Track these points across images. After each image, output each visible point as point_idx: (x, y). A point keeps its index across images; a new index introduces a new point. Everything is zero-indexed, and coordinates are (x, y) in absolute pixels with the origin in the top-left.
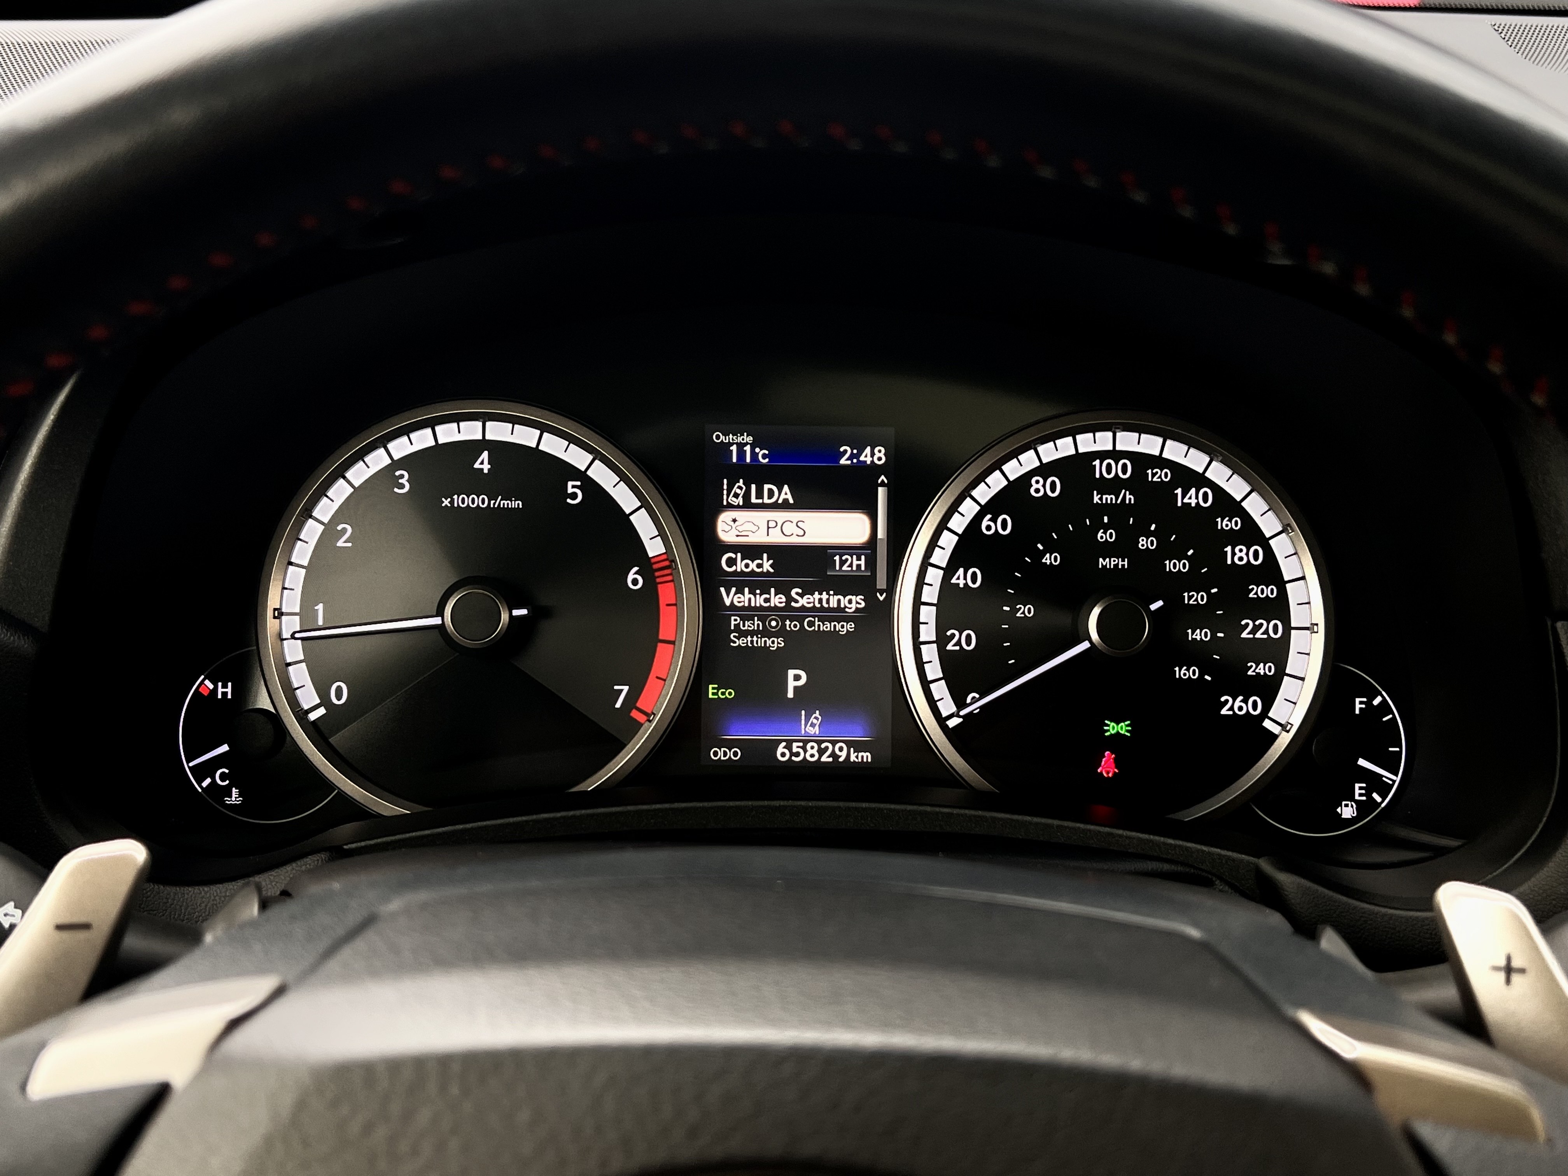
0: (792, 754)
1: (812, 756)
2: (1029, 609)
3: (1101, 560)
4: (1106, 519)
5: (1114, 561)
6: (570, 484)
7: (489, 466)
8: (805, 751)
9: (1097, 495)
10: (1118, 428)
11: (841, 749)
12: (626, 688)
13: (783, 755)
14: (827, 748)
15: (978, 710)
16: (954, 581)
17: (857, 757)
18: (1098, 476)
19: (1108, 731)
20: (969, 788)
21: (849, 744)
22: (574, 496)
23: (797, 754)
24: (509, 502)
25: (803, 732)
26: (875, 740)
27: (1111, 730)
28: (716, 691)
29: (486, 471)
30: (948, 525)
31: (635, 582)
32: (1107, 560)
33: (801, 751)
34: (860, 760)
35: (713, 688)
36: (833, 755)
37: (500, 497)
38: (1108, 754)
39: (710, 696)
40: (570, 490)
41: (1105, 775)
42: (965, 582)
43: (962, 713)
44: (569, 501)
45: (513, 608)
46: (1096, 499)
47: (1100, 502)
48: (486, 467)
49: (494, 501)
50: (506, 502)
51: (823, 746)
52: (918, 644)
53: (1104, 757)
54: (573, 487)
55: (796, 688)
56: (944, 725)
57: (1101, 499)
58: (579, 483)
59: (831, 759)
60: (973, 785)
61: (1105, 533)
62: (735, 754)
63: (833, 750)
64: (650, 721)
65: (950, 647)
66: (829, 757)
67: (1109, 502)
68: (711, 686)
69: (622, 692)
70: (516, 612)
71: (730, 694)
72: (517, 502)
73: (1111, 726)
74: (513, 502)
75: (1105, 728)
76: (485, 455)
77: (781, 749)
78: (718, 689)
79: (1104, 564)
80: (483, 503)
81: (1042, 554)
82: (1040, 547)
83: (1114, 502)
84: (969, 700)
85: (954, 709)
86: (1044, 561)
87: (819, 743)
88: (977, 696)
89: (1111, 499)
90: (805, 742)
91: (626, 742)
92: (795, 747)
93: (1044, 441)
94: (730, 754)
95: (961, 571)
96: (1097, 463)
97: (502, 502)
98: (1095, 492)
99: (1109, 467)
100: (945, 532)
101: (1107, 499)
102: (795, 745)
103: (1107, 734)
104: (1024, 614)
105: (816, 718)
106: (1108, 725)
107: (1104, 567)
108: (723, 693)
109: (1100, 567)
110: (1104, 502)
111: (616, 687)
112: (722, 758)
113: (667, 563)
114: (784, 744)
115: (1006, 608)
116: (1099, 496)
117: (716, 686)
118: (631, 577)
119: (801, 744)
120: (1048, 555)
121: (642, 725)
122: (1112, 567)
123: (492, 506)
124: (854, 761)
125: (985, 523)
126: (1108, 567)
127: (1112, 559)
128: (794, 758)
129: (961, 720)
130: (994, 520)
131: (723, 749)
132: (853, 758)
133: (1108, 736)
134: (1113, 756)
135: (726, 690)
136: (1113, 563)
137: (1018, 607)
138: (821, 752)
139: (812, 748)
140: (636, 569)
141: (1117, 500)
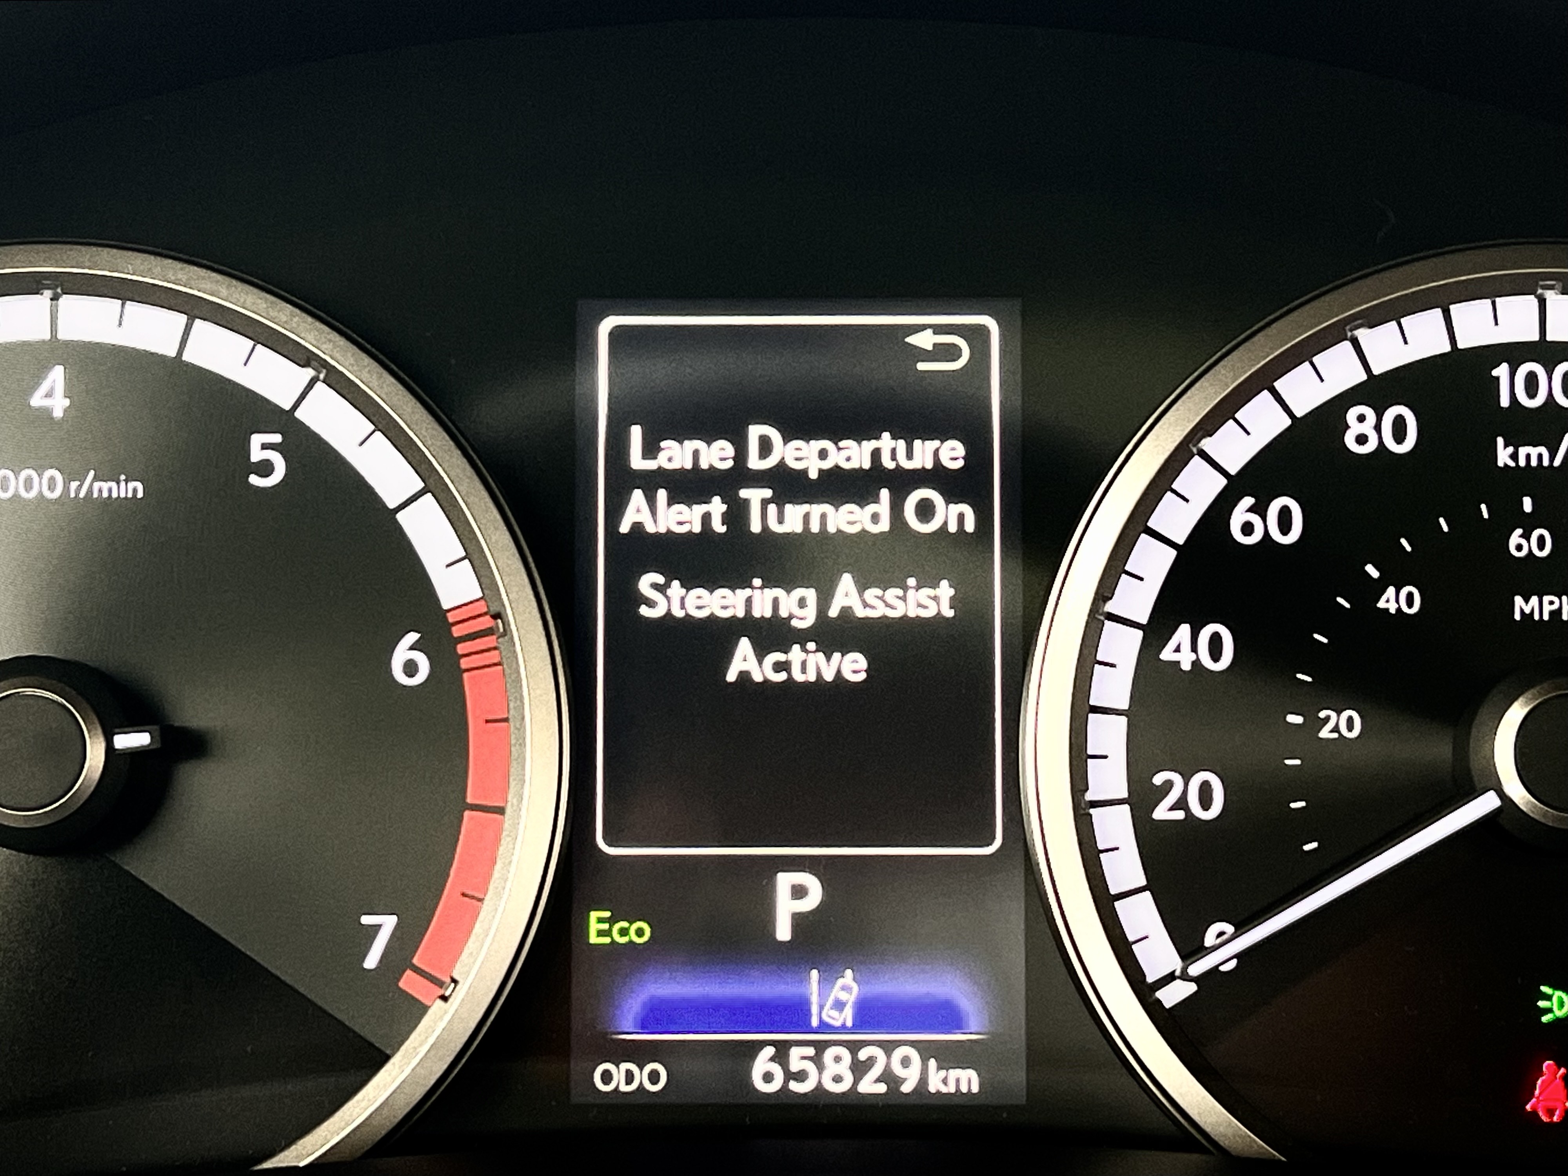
0: (789, 1076)
1: (837, 1079)
2: (1350, 721)
3: (1518, 600)
4: (1527, 504)
5: (1551, 603)
6: (257, 440)
7: (67, 402)
8: (820, 1067)
9: (1506, 446)
10: (1551, 288)
11: (906, 1062)
12: (388, 923)
13: (768, 1077)
14: (871, 1061)
15: (1233, 964)
16: (1167, 654)
17: (945, 1081)
18: (1505, 402)
19: (1549, 1010)
20: (1215, 1152)
21: (926, 1050)
22: (266, 468)
23: (801, 1076)
24: (113, 485)
25: (815, 1022)
26: (988, 1039)
27: (1555, 1008)
28: (606, 926)
29: (58, 413)
30: (1149, 524)
31: (411, 668)
32: (1534, 600)
33: (810, 1067)
34: (952, 1090)
35: (600, 920)
36: (887, 1077)
37: (92, 473)
38: (1548, 1066)
39: (594, 939)
40: (257, 455)
41: (1545, 1119)
42: (1193, 657)
43: (1197, 968)
44: (254, 480)
45: (117, 730)
46: (1503, 456)
47: (1512, 464)
48: (59, 405)
49: (78, 483)
50: (105, 486)
51: (863, 1055)
52: (1083, 805)
53: (1541, 1074)
54: (265, 447)
55: (798, 920)
56: (1151, 1000)
57: (1514, 457)
58: (277, 438)
59: (882, 1088)
60: (1223, 1142)
61: (1527, 536)
62: (654, 1077)
63: (888, 1065)
64: (444, 998)
65: (1161, 813)
66: (878, 1080)
67: (1534, 463)
68: (594, 915)
69: (379, 930)
70: (124, 741)
71: (640, 933)
72: (131, 485)
73: (1555, 999)
74: (123, 484)
75: (1542, 1004)
76: (57, 375)
77: (763, 1063)
78: (612, 921)
79: (1527, 610)
80: (52, 488)
81: (1379, 588)
82: (1372, 571)
83: (1546, 463)
84: (1210, 939)
85: (1174, 963)
86: (1381, 604)
87: (854, 1047)
88: (1229, 929)
89: (1540, 456)
90: (821, 1047)
91: (388, 1052)
92: (797, 1058)
93: (1373, 320)
94: (641, 1077)
95: (1184, 631)
96: (1502, 371)
97: (97, 485)
98: (1500, 441)
99: (1531, 381)
100: (1144, 539)
101: (1528, 456)
102: (795, 1053)
103: (1545, 1019)
104: (1338, 731)
105: (844, 988)
106: (1549, 998)
107: (1527, 617)
108: (624, 932)
109: (1517, 617)
110: (1522, 463)
111: (366, 920)
112: (624, 1088)
113: (486, 622)
114: (770, 1051)
115: (1295, 719)
116: (1511, 449)
117: (607, 914)
118: (402, 653)
119: (810, 1051)
120: (1391, 591)
121: (424, 1009)
122: (1546, 617)
123: (73, 495)
124: (938, 1092)
125: (1240, 515)
126: (1536, 617)
127: (1546, 599)
128: (794, 1086)
129: (1192, 987)
130: (1260, 509)
131: (625, 1066)
132: (935, 1084)
133: (1550, 1024)
134: (1563, 1070)
135: (631, 923)
136: (1547, 608)
137: (1322, 714)
138: (859, 1069)
139: (838, 1059)
140: (412, 637)
141: (1552, 459)
